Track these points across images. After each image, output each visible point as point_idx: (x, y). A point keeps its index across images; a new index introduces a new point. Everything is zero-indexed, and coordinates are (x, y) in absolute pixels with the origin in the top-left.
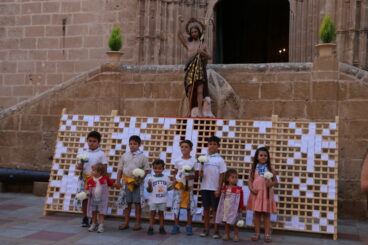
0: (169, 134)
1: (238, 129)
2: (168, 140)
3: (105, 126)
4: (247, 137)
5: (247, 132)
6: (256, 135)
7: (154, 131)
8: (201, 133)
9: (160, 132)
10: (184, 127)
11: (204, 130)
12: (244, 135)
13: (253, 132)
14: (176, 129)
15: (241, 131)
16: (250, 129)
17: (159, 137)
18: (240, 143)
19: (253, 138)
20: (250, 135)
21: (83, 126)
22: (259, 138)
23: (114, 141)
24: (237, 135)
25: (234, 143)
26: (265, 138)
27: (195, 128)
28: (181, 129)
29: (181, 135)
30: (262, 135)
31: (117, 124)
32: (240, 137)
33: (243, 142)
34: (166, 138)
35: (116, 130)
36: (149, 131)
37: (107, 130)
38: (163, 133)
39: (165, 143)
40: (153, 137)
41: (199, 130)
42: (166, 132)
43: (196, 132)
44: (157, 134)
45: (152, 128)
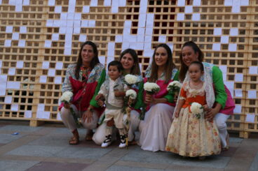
0: (118, 19)
1: (205, 9)
2: (117, 27)
3: (37, 12)
4: (216, 20)
5: (216, 12)
6: (227, 17)
7: (99, 16)
8: (157, 17)
9: (106, 17)
10: (137, 10)
11: (162, 13)
12: (212, 17)
13: (224, 12)
14: (126, 13)
15: (208, 12)
16: (220, 9)
17: (106, 24)
18: (207, 27)
19: (223, 20)
20: (219, 17)
21: (9, 11)
22: (231, 20)
23: (50, 29)
24: (203, 17)
25: (199, 27)
26: (239, 19)
27: (151, 10)
28: (133, 13)
29: (132, 20)
30: (236, 16)
31: (52, 9)
32: (207, 20)
33: (211, 25)
34: (114, 24)
35: (51, 16)
36: (92, 17)
37: (40, 16)
38: (111, 18)
39: (113, 31)
40: (98, 24)
41: (155, 13)
42: (114, 16)
43: (152, 16)
44: (103, 19)
45: (97, 12)
